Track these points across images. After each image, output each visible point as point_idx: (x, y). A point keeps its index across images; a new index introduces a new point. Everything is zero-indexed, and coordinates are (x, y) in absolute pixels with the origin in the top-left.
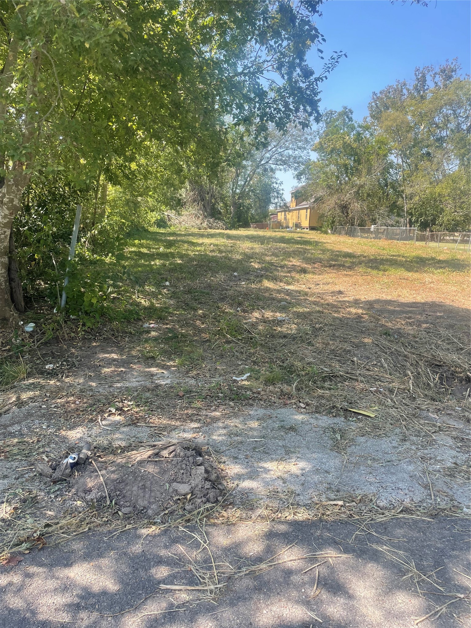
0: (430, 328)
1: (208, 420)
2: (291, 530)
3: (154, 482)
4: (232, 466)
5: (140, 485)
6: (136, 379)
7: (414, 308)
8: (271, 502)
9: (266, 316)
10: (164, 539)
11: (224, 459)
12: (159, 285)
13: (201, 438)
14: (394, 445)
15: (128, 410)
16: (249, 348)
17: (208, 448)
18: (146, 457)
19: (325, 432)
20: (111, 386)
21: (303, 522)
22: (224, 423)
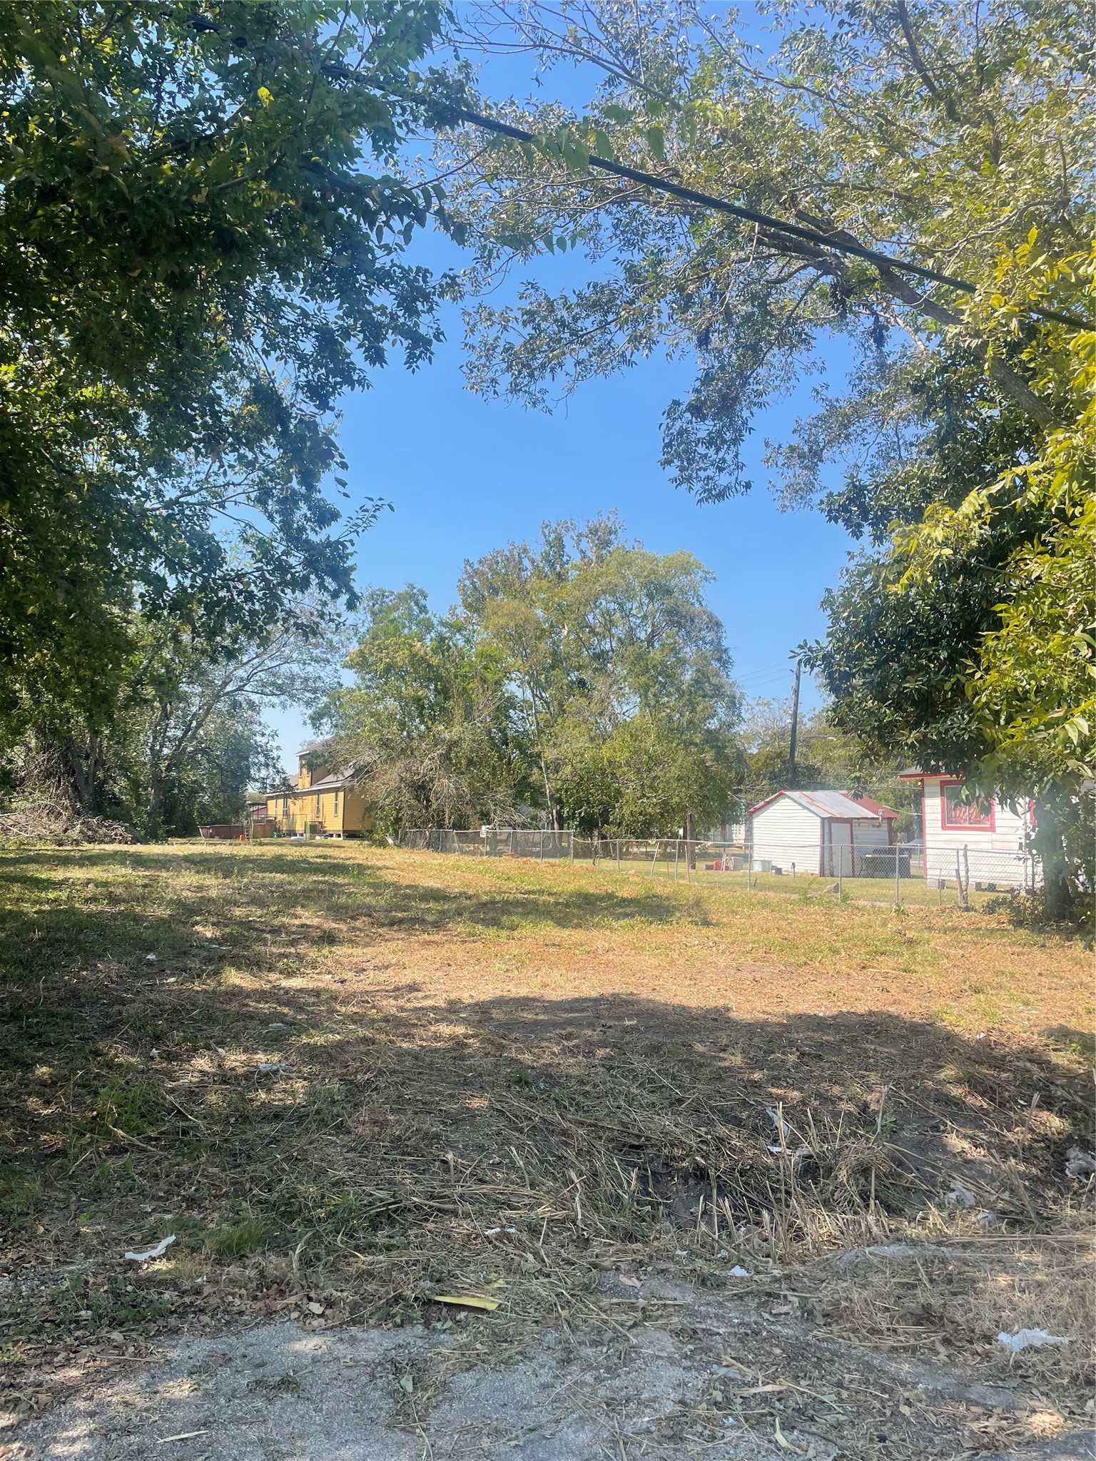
0: (611, 1058)
1: (44, 1398)
7: (577, 1011)
9: (227, 1064)
14: (542, 1380)
19: (373, 1376)
22: (91, 1398)
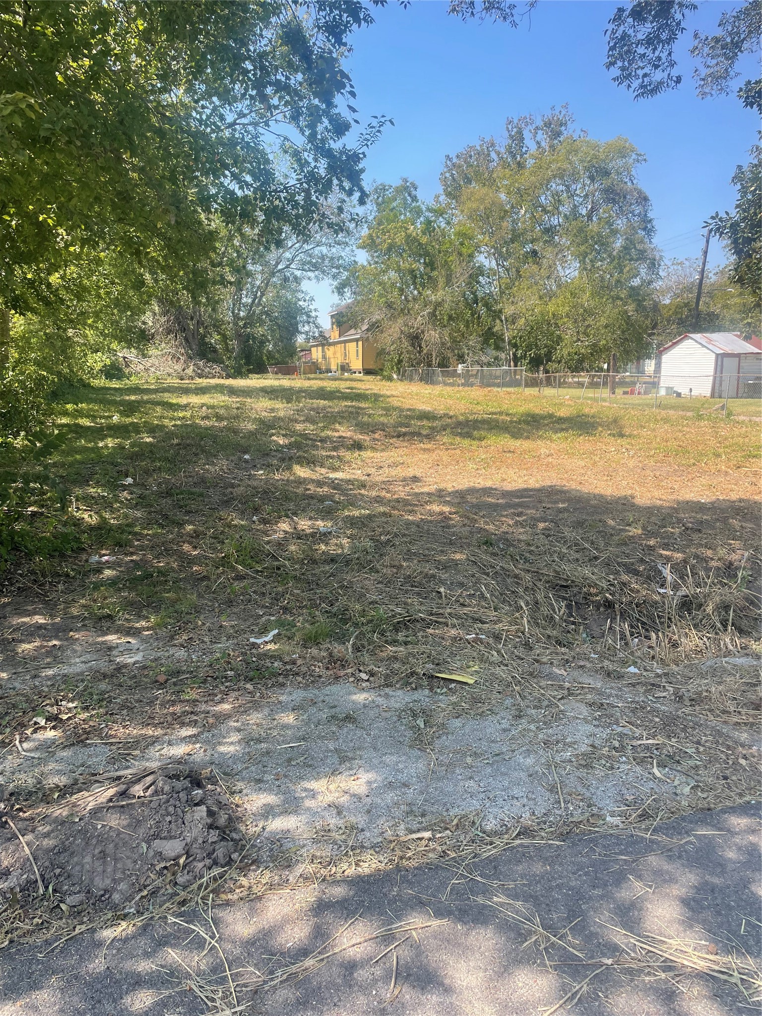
0: (549, 529)
1: (211, 720)
2: (351, 893)
3: (121, 844)
4: (254, 797)
5: (97, 851)
6: (82, 659)
7: (525, 497)
8: (318, 849)
9: (300, 527)
10: (143, 942)
11: (240, 785)
12: (114, 486)
13: (197, 752)
14: (503, 726)
15: (69, 718)
16: (276, 584)
17: (212, 771)
18: (105, 800)
19: (400, 717)
20: (35, 676)
21: (370, 876)
22: (237, 721)
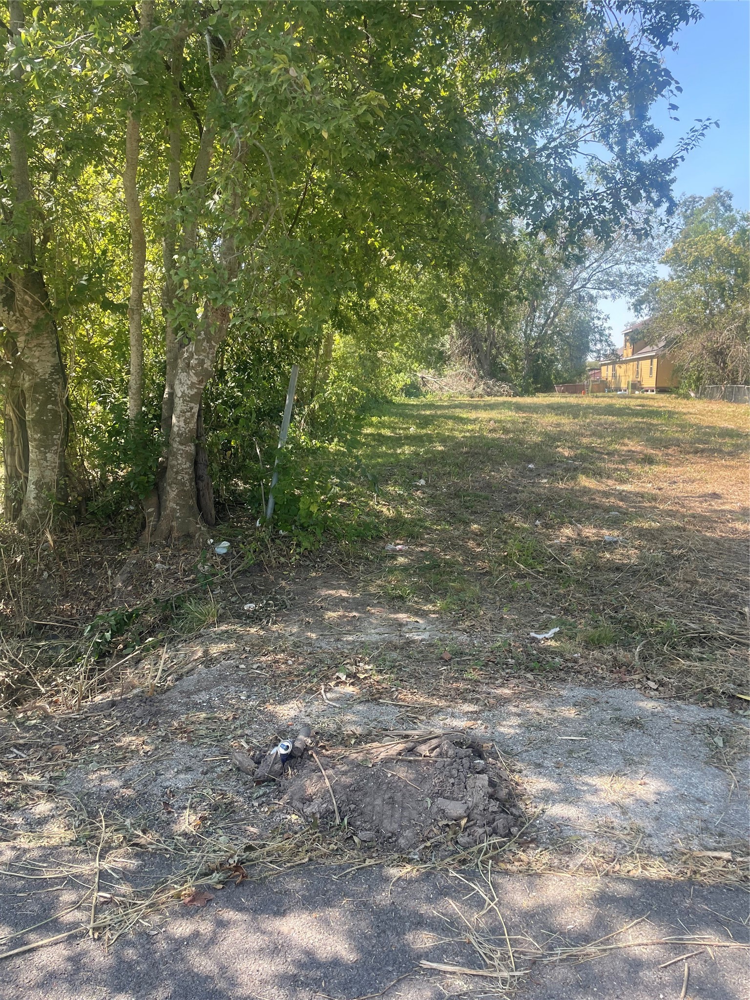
1: (492, 701)
2: (637, 894)
3: (407, 795)
4: (533, 778)
5: (386, 797)
6: (377, 631)
8: (601, 843)
10: (425, 887)
11: (519, 766)
12: (409, 485)
13: (480, 729)
15: (365, 678)
16: (557, 586)
17: (493, 746)
18: (395, 753)
19: (694, 732)
20: (338, 640)
21: (659, 882)
22: (518, 707)
